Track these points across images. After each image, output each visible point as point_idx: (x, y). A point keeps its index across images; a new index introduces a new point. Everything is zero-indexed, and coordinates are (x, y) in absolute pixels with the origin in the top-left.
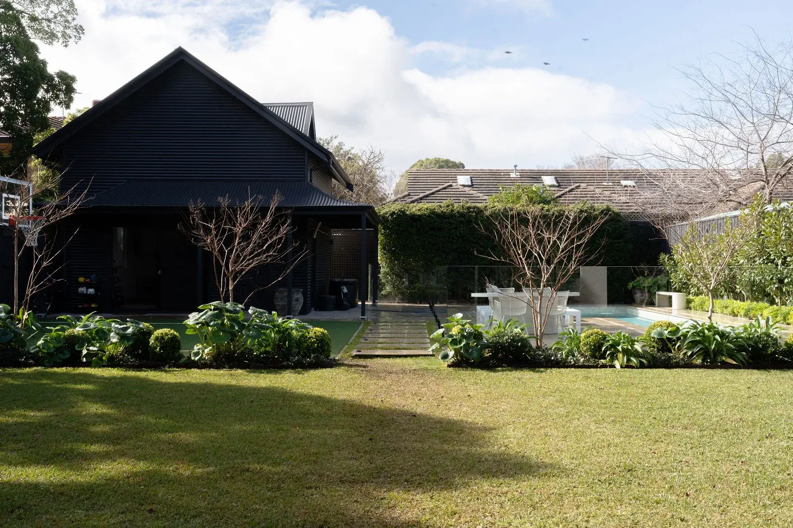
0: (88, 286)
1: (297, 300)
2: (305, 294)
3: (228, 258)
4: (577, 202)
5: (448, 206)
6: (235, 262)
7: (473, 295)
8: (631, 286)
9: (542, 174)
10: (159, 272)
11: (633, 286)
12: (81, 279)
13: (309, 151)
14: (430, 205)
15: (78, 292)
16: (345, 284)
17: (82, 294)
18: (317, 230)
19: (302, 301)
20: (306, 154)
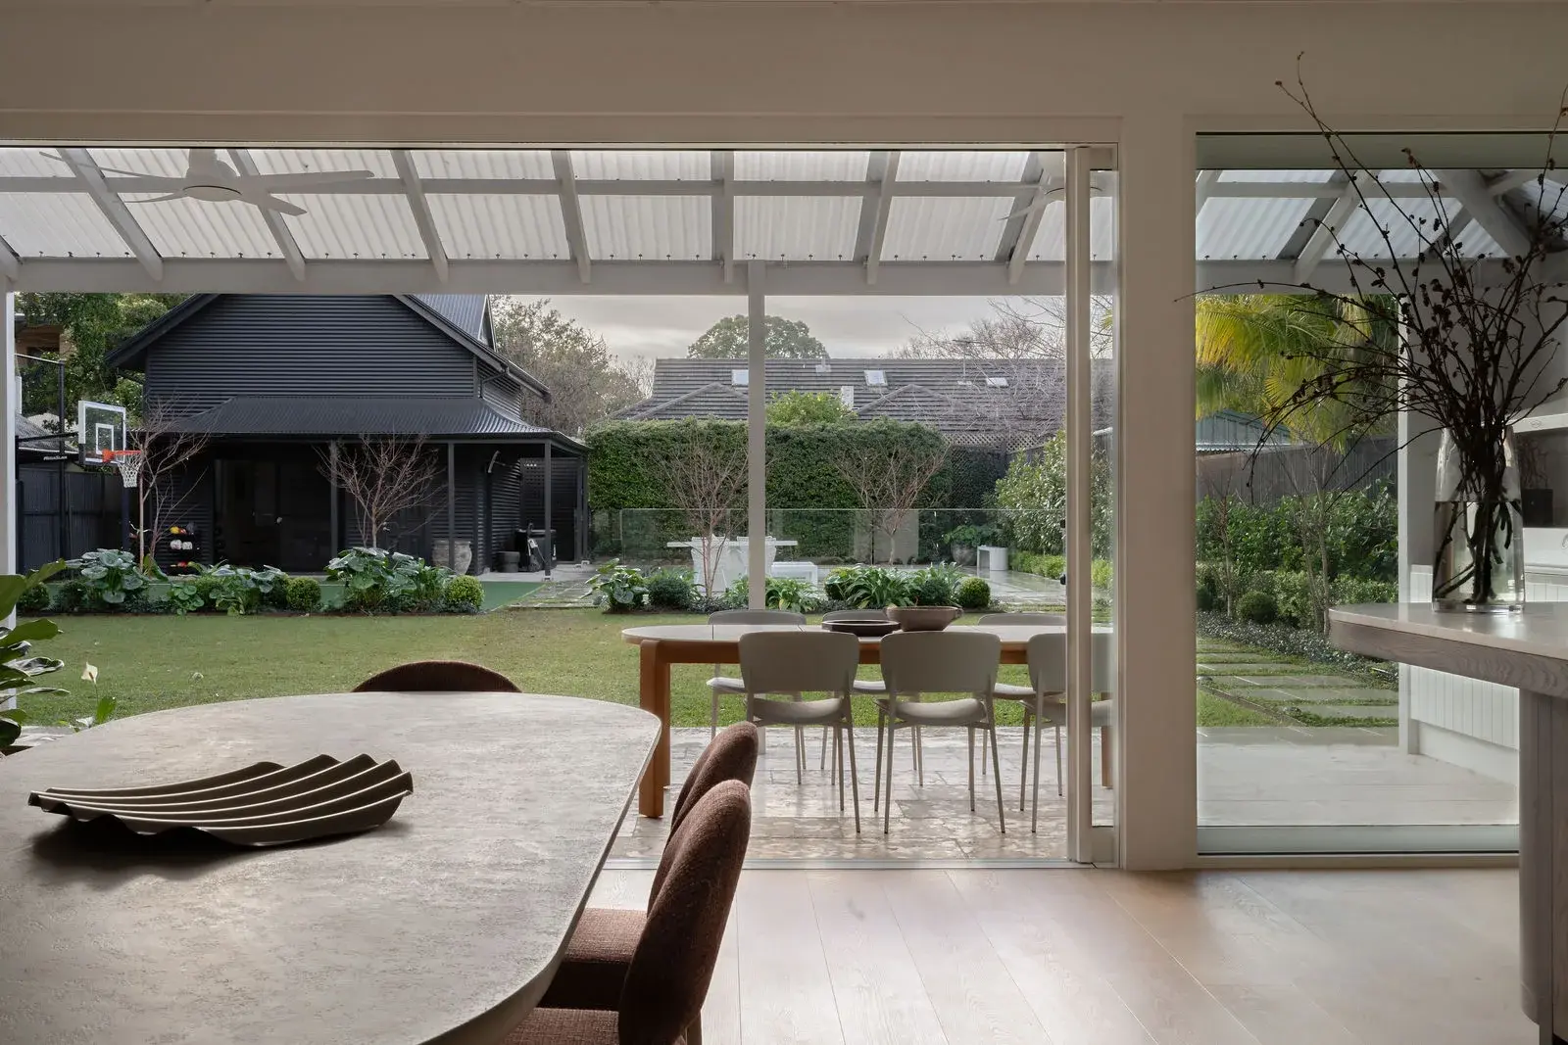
0: (183, 538)
1: (463, 556)
2: (474, 548)
3: (371, 501)
4: (875, 418)
5: (688, 425)
6: (379, 505)
7: (670, 544)
8: (949, 538)
9: (865, 367)
10: (279, 520)
11: (951, 540)
12: (175, 530)
13: (478, 358)
14: (663, 422)
15: (170, 548)
16: (533, 536)
17: (176, 551)
18: (493, 462)
19: (469, 556)
20: (475, 362)
